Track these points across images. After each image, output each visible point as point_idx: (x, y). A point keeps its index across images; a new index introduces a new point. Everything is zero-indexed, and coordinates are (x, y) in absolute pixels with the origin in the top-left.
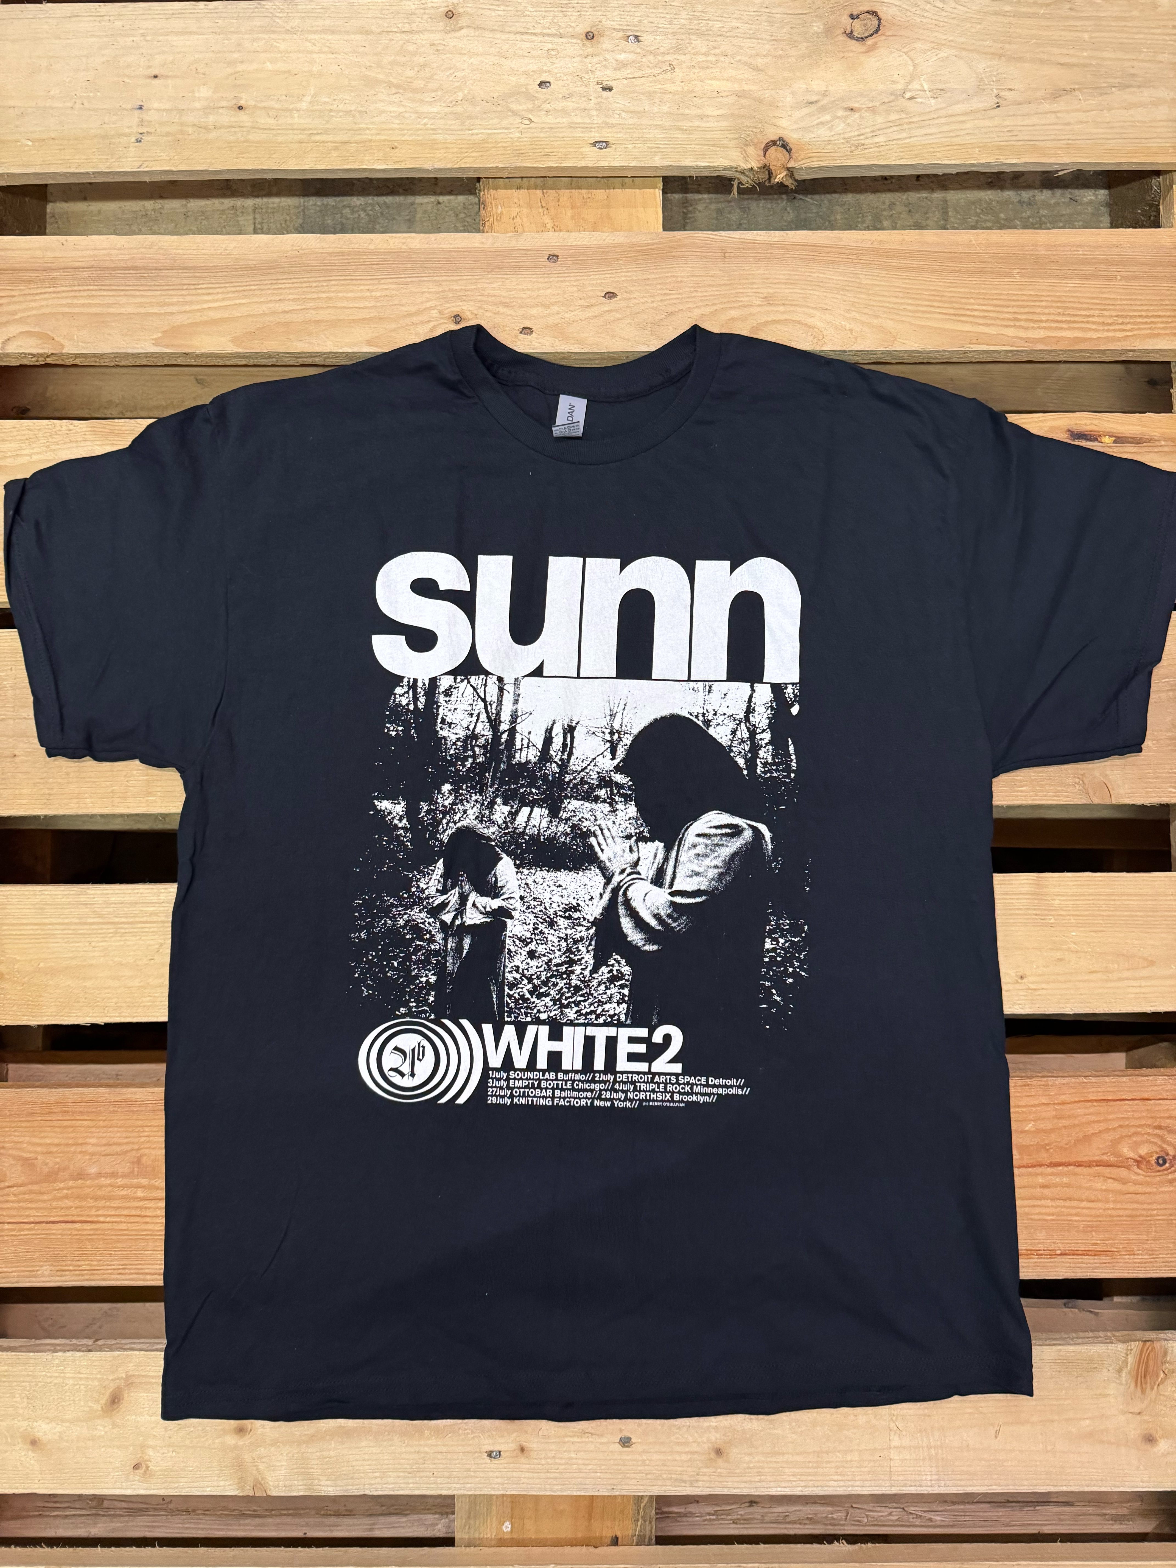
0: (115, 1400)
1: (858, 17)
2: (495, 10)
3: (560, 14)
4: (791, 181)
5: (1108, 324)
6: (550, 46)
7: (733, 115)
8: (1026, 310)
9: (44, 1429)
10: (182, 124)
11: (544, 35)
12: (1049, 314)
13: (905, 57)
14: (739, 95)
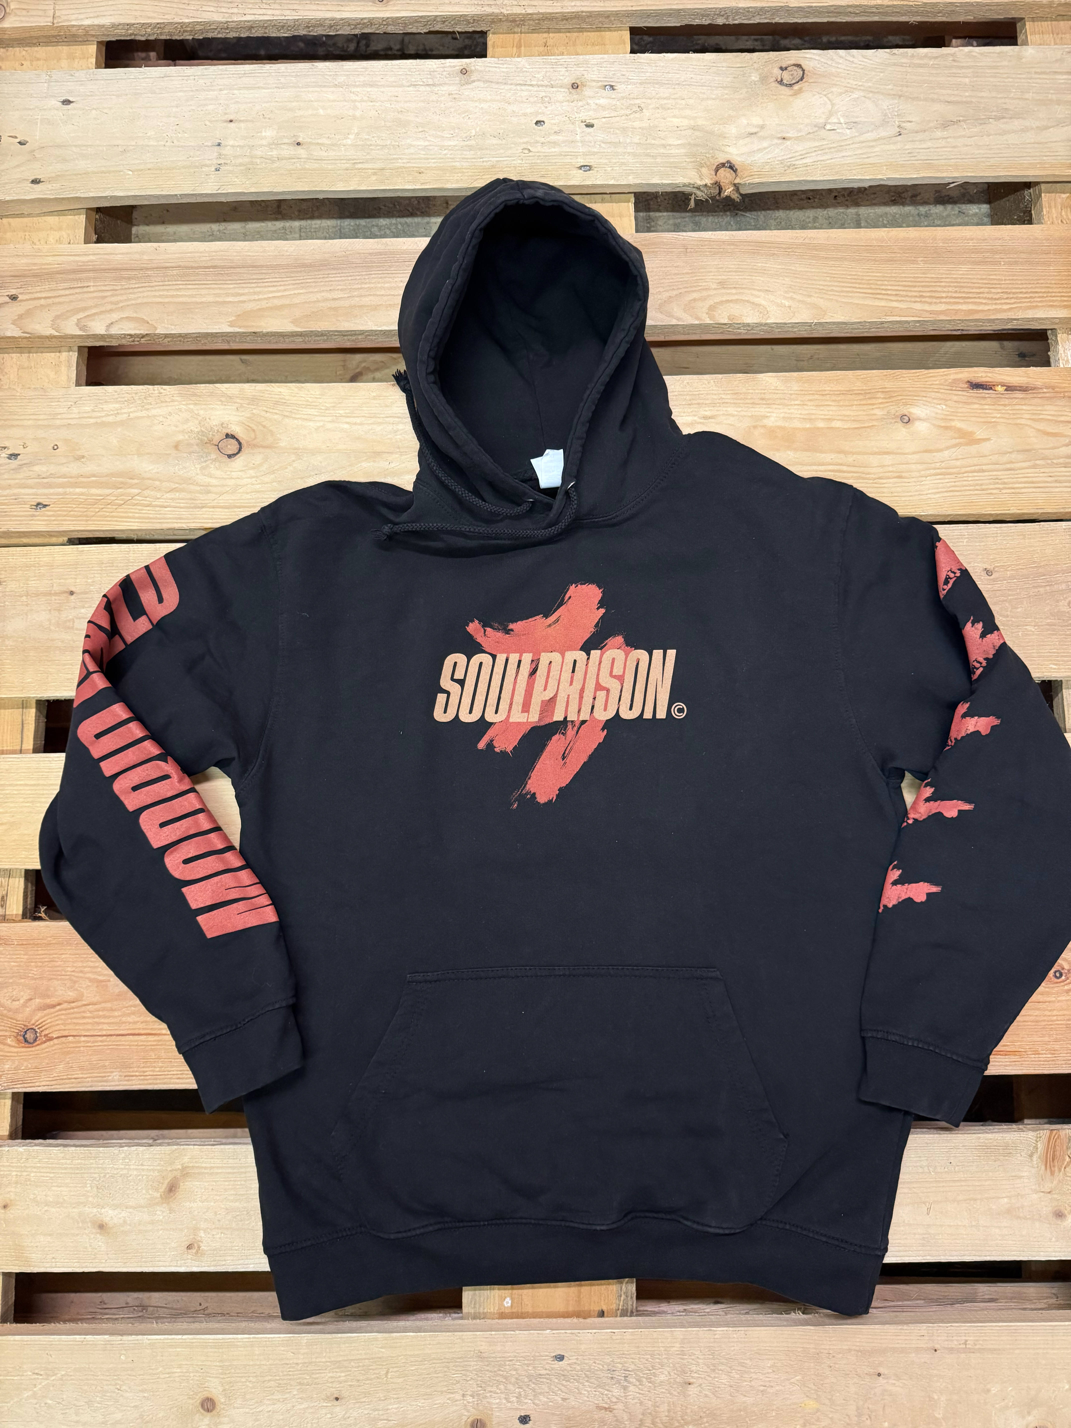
0: (172, 1189)
1: (786, 69)
2: (499, 68)
3: (552, 70)
4: (737, 195)
5: (995, 299)
6: (544, 94)
7: (689, 144)
8: (929, 289)
9: (110, 1215)
10: (252, 157)
11: (538, 86)
12: (948, 292)
13: (825, 98)
14: (693, 128)
